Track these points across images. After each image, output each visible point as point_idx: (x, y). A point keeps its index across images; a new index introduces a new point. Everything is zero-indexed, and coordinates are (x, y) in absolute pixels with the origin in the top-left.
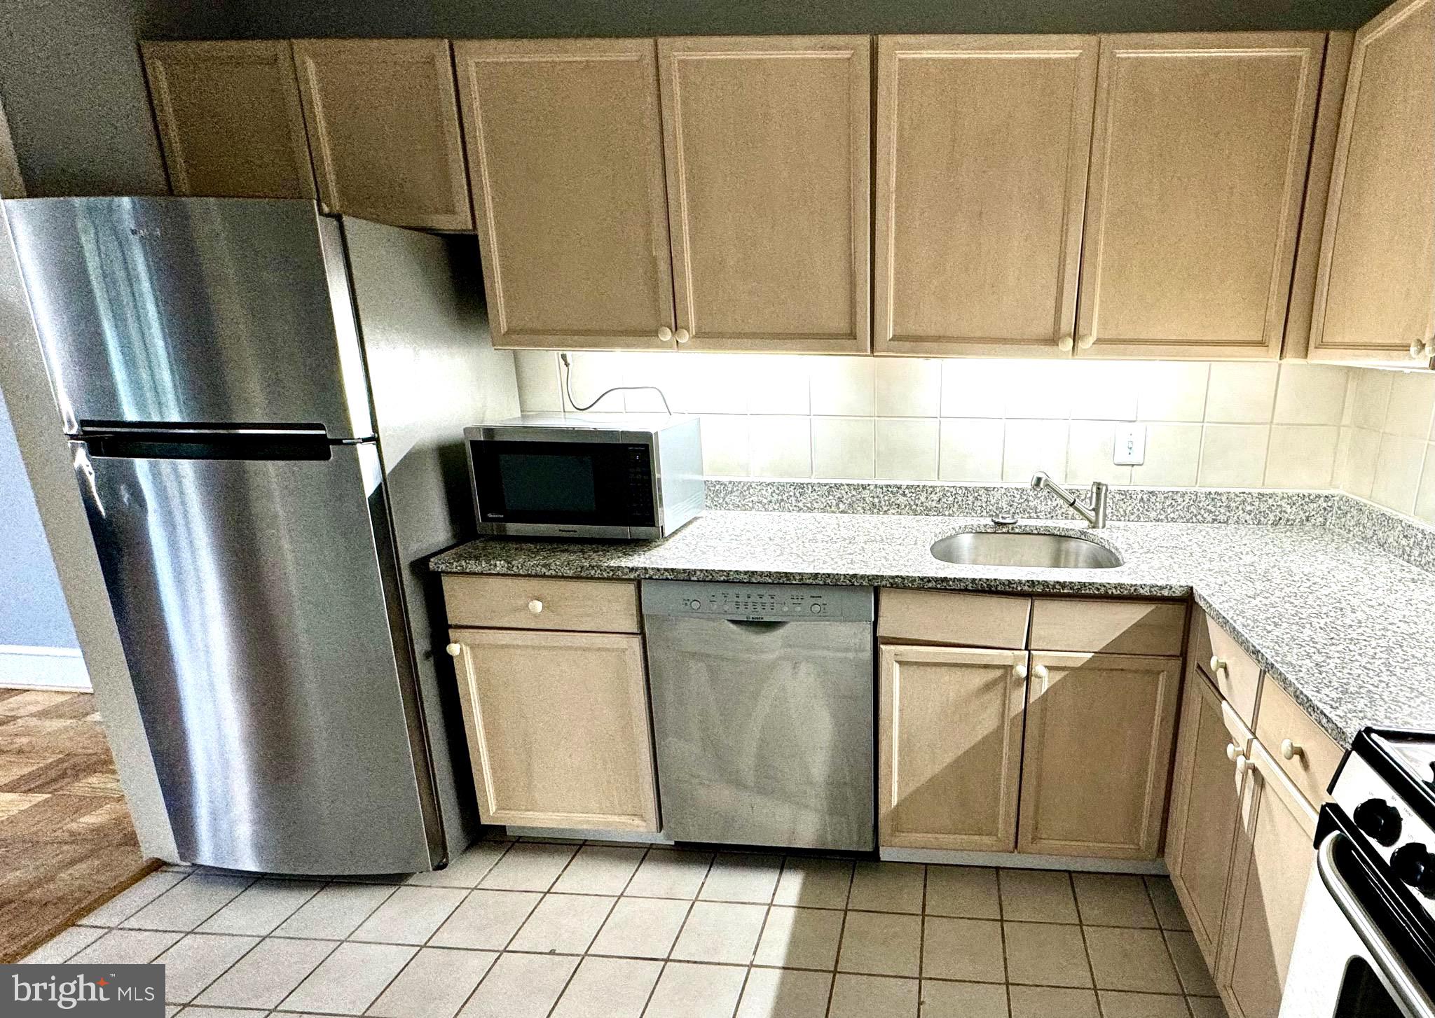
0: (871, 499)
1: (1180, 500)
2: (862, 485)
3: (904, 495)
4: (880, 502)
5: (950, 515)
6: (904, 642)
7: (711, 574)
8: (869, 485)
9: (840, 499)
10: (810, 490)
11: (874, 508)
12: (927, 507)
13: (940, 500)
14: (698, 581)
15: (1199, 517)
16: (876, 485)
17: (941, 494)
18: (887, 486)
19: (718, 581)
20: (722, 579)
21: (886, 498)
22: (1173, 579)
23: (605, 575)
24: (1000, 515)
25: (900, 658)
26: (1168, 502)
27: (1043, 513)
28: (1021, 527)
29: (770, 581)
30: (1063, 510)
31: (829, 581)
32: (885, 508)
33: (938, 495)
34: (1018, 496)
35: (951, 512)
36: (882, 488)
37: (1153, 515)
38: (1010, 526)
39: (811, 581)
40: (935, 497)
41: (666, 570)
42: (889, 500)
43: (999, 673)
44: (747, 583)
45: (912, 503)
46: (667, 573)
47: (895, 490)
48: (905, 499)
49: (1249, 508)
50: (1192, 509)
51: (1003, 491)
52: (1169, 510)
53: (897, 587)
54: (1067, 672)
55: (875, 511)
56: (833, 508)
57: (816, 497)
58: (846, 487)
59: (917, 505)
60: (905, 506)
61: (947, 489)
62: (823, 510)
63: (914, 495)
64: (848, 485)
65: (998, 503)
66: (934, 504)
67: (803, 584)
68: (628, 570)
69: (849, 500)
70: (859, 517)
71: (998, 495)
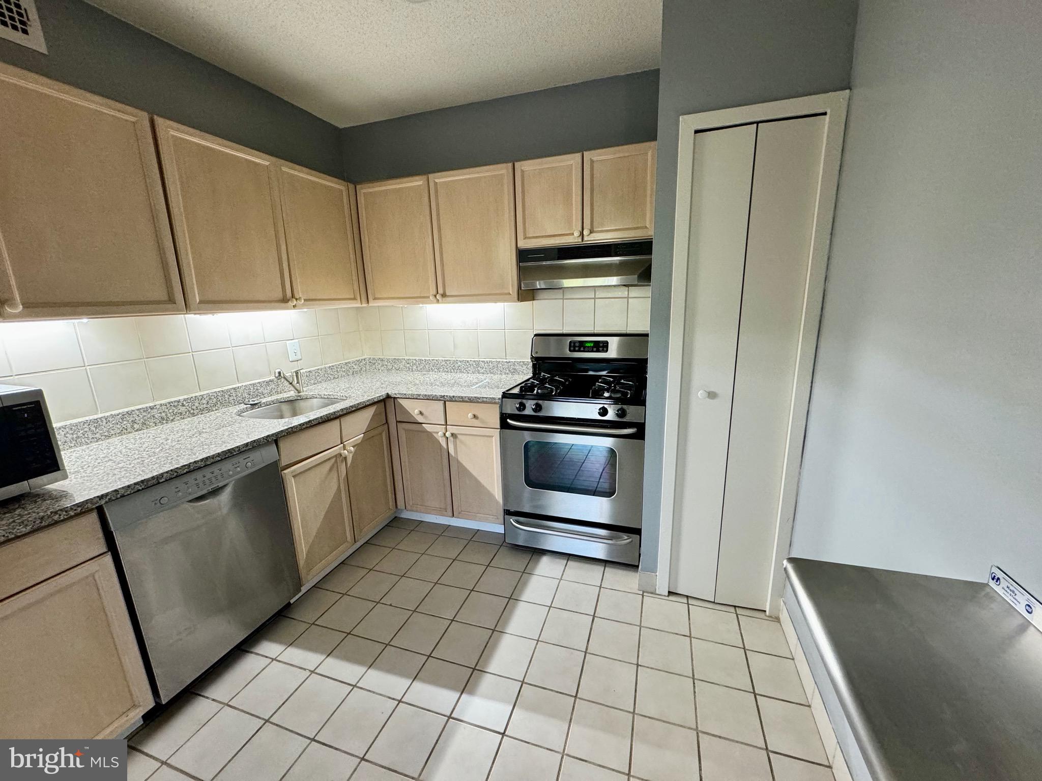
0: (159, 415)
1: (321, 372)
2: (150, 407)
3: (183, 405)
4: (166, 415)
5: (216, 410)
6: (293, 464)
7: (176, 472)
8: (155, 406)
9: (134, 422)
10: (105, 421)
11: (163, 420)
12: (200, 409)
13: (208, 402)
14: (166, 480)
15: (329, 378)
16: (161, 405)
17: (208, 398)
18: (169, 403)
19: (182, 475)
20: (185, 471)
21: (171, 411)
22: (380, 393)
23: (72, 513)
24: (251, 400)
25: (294, 474)
26: (317, 374)
27: (266, 394)
28: (264, 403)
29: (219, 459)
30: (276, 390)
31: (255, 444)
32: (171, 418)
33: (206, 399)
34: (252, 388)
35: (217, 408)
36: (166, 405)
37: (312, 382)
38: (259, 404)
39: (245, 448)
40: (205, 402)
41: (135, 484)
42: (173, 412)
43: (333, 460)
44: (204, 466)
45: (190, 409)
46: (137, 486)
47: (176, 404)
48: (184, 408)
49: (344, 370)
50: (326, 375)
51: (244, 388)
52: (318, 378)
53: (290, 434)
54: (356, 447)
55: (164, 422)
56: (129, 430)
57: (111, 426)
58: (136, 411)
59: (194, 410)
60: (186, 413)
61: (211, 394)
62: (120, 434)
63: (190, 404)
64: (138, 410)
65: (242, 395)
66: (205, 406)
67: (240, 452)
68: (98, 499)
69: (142, 420)
70: (153, 431)
71: (241, 391)
